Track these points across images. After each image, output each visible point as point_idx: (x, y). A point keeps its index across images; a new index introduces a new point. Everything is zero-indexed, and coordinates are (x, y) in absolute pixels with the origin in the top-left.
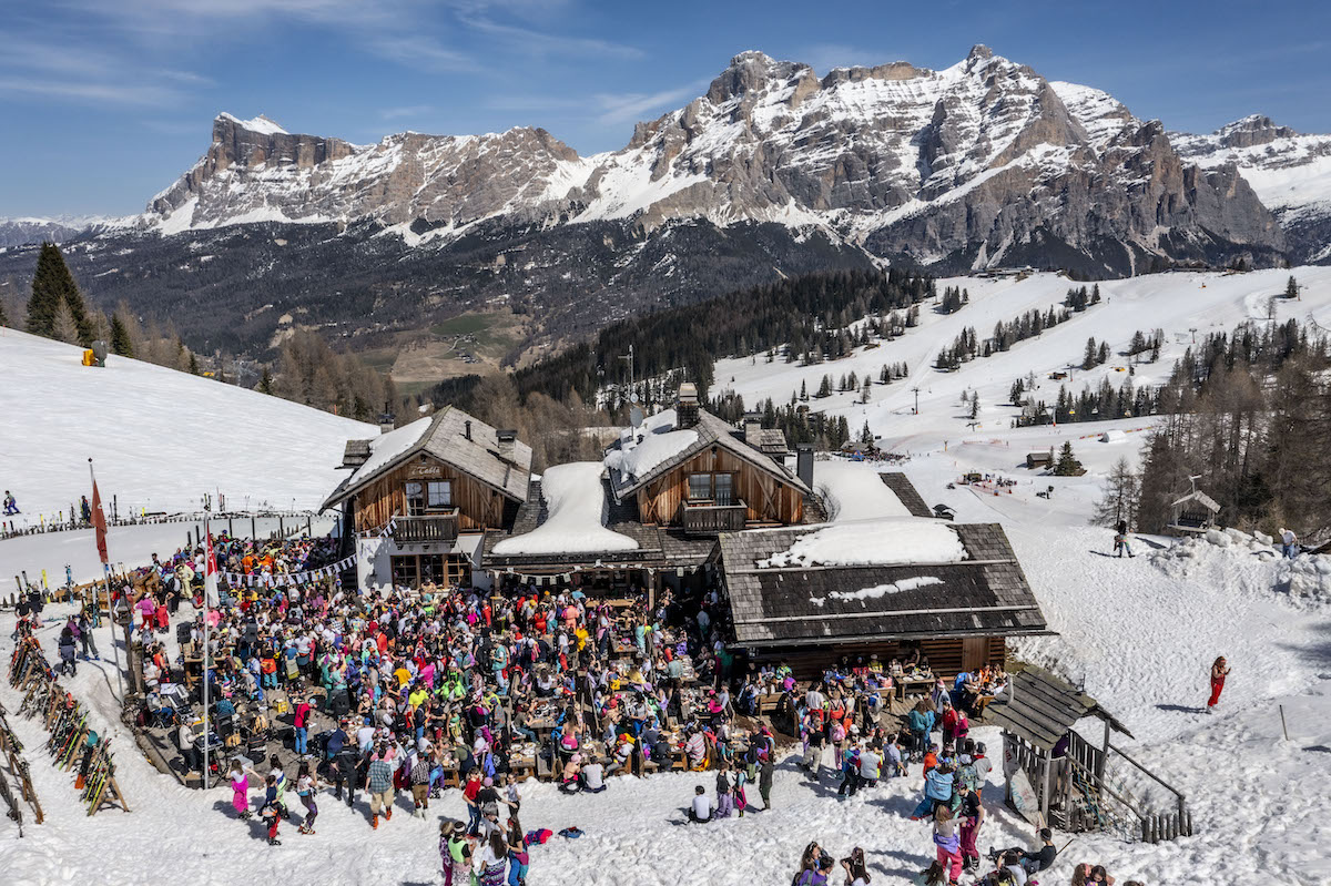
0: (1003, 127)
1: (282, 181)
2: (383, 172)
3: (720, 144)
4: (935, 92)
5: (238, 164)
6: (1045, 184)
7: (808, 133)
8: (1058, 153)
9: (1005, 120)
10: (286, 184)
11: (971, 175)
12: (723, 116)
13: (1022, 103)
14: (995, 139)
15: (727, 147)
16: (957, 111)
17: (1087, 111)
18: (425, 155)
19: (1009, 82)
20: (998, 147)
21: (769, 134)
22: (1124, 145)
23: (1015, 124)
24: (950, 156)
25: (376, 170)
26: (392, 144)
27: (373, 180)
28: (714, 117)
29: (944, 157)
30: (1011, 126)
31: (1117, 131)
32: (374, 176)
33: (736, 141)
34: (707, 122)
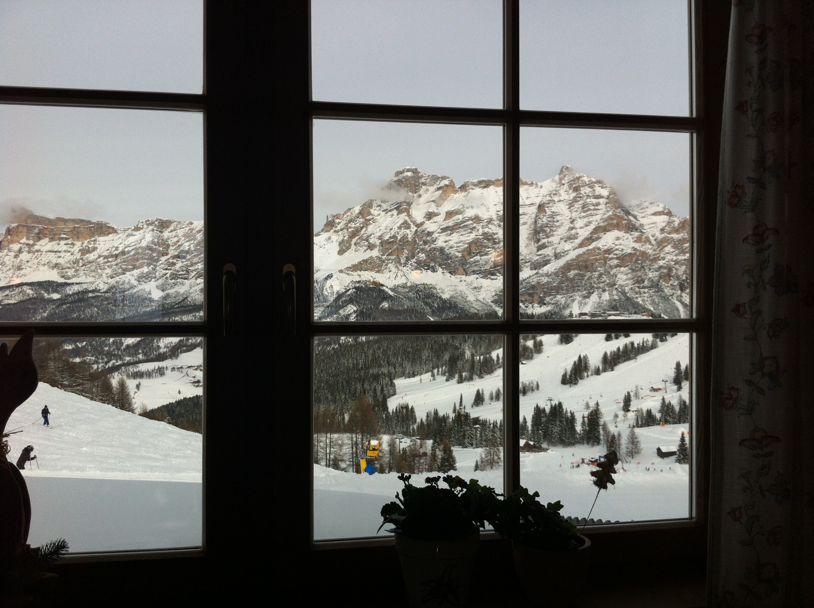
0: (586, 220)
1: (60, 252)
2: (138, 246)
3: (388, 230)
4: (538, 196)
5: (28, 239)
6: (617, 258)
7: (450, 223)
8: (625, 238)
9: (587, 216)
10: (62, 254)
11: (566, 252)
12: (390, 211)
13: (598, 204)
14: (581, 228)
15: (393, 232)
16: (554, 209)
17: (642, 211)
18: (171, 234)
19: (587, 190)
20: (584, 233)
21: (422, 224)
22: (669, 233)
23: (594, 218)
24: (550, 239)
25: (132, 244)
26: (145, 226)
27: (129, 252)
28: (383, 211)
29: (546, 240)
30: (591, 219)
31: (664, 224)
32: (130, 249)
33: (400, 228)
34: (379, 215)
